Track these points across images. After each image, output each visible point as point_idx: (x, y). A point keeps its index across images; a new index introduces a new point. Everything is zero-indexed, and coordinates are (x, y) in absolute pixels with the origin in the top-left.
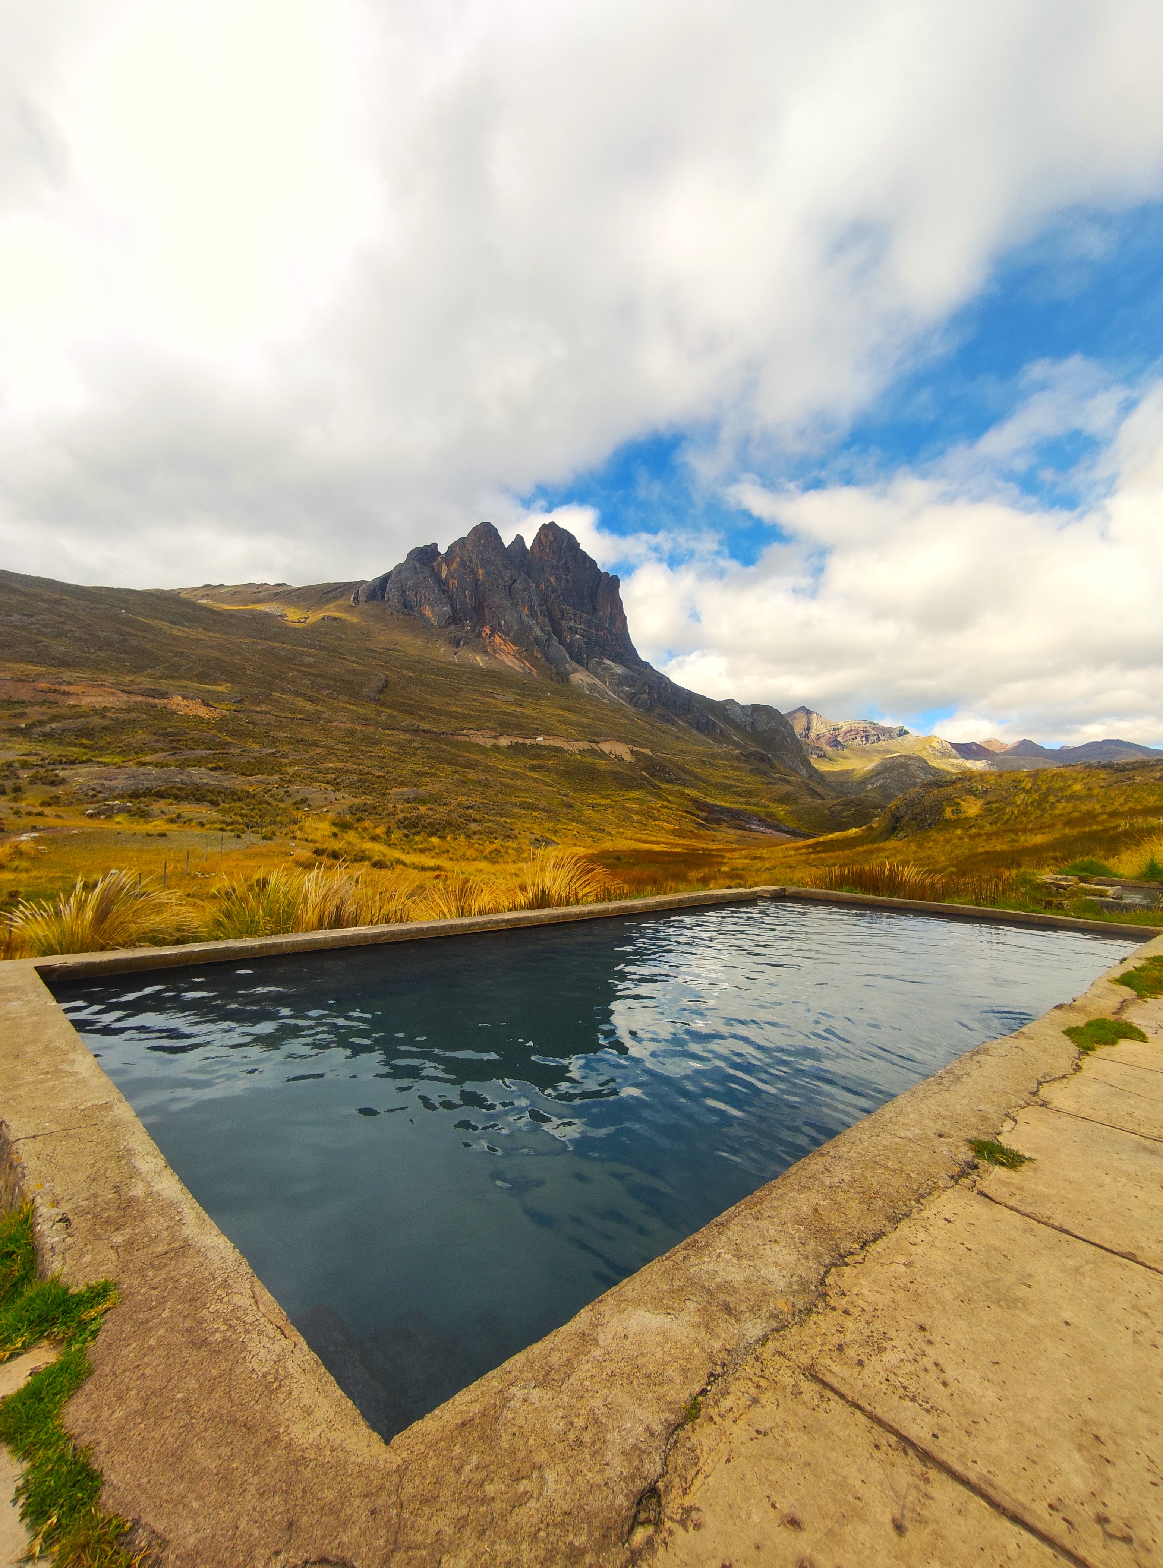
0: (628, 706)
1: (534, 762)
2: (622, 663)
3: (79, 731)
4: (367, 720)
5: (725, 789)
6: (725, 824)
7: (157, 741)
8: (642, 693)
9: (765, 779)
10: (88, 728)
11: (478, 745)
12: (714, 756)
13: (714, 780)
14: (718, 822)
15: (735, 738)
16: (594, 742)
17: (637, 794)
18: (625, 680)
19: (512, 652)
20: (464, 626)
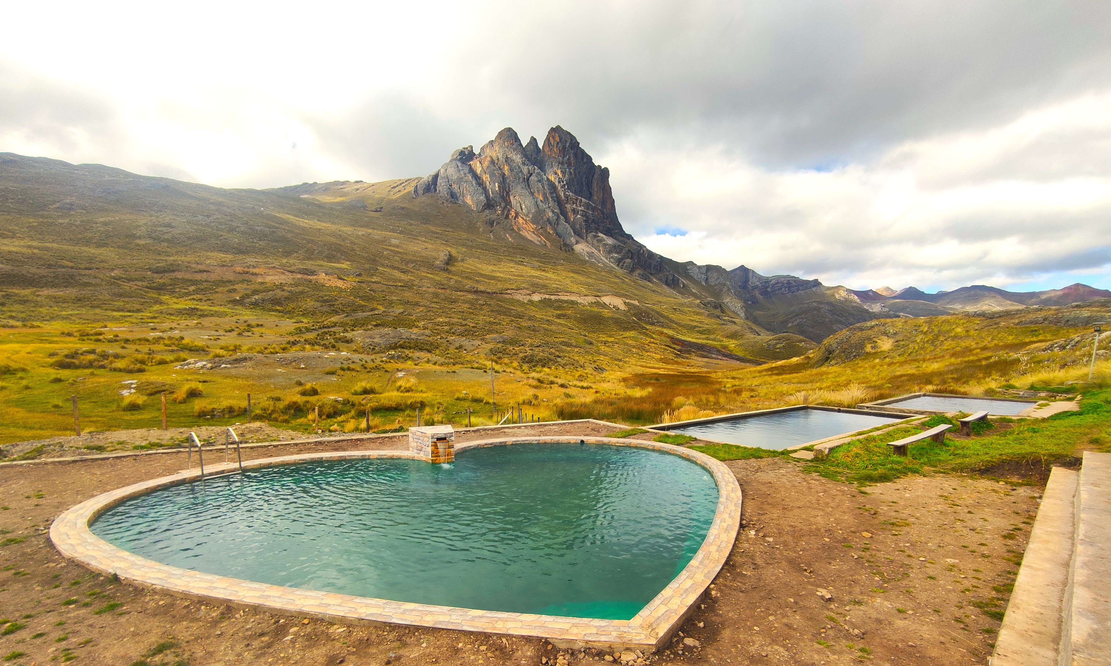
0: (617, 268)
1: (558, 312)
2: (612, 236)
3: (272, 300)
4: (443, 285)
5: (691, 328)
6: (693, 354)
7: (322, 306)
8: (626, 258)
9: (718, 321)
10: (277, 299)
11: (519, 301)
12: (682, 305)
13: (683, 323)
14: (689, 352)
15: (694, 291)
16: (598, 296)
17: (632, 333)
18: (614, 249)
19: (531, 230)
20: (496, 211)
